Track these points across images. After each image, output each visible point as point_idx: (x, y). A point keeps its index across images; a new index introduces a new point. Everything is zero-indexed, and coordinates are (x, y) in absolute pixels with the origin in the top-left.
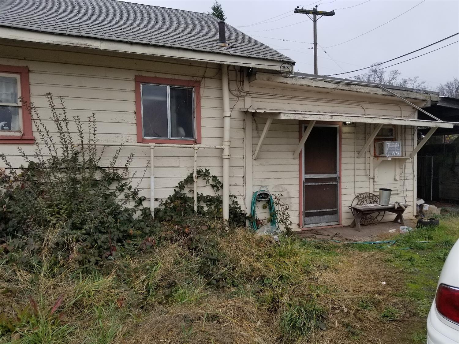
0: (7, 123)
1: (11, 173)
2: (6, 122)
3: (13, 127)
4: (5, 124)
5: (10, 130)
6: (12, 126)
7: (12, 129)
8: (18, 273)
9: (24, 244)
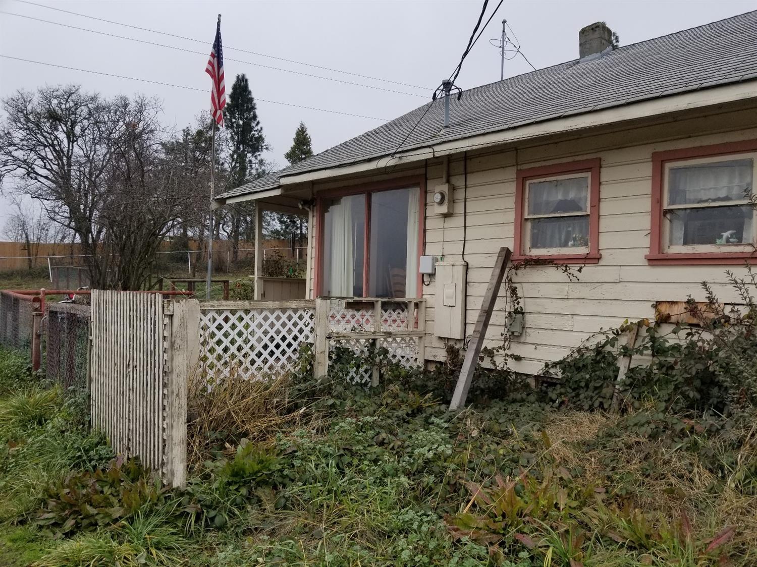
0: (734, 233)
1: (732, 311)
2: (735, 231)
3: (745, 239)
4: (732, 235)
5: (740, 242)
6: (744, 236)
7: (744, 242)
8: (696, 470)
9: (719, 428)
